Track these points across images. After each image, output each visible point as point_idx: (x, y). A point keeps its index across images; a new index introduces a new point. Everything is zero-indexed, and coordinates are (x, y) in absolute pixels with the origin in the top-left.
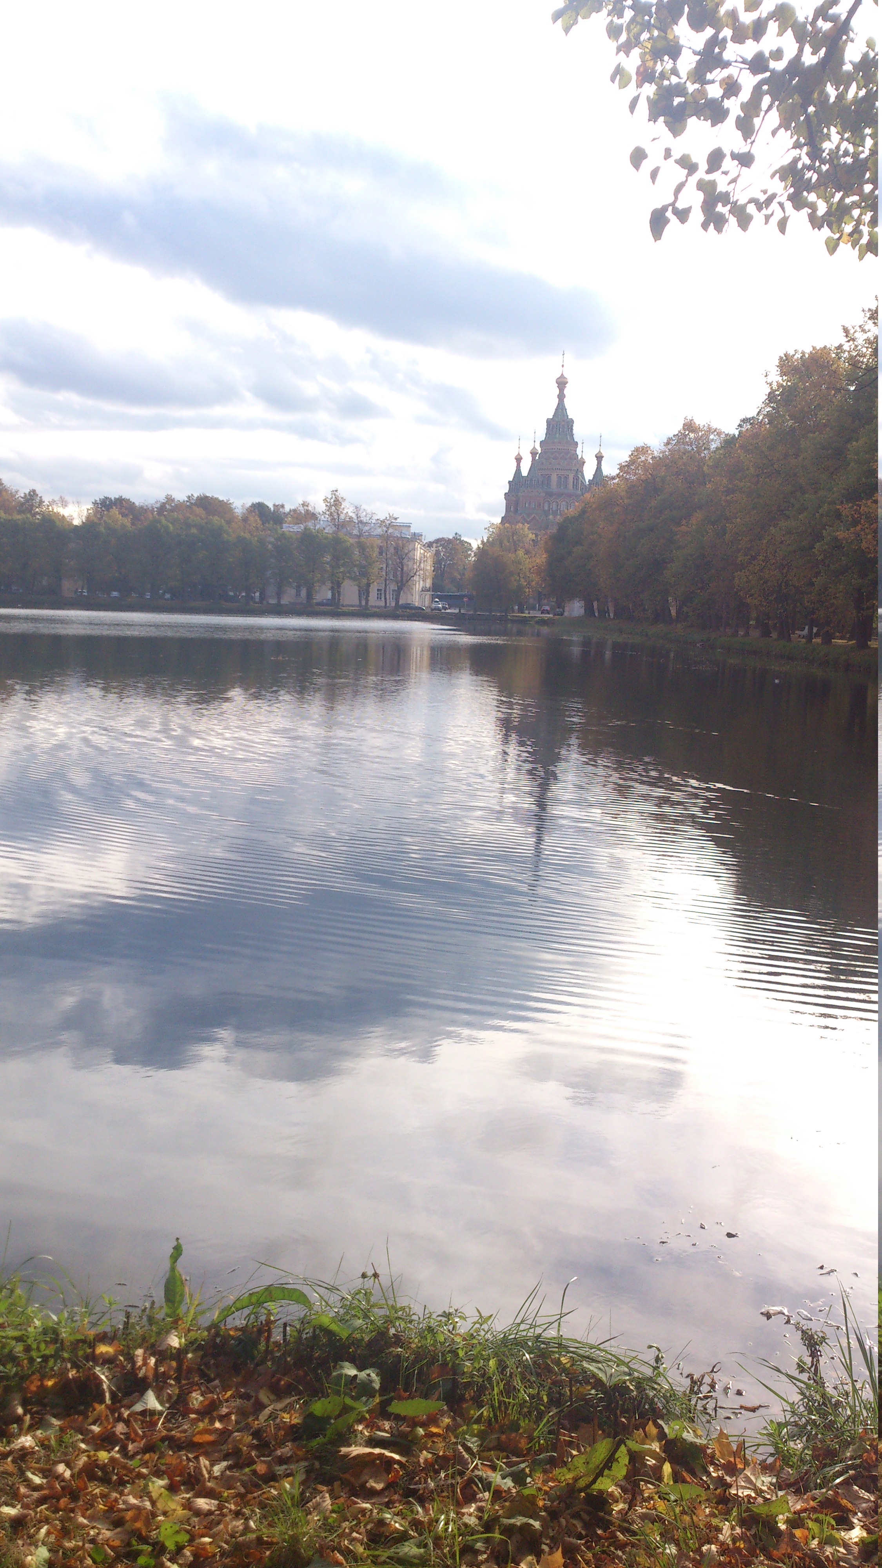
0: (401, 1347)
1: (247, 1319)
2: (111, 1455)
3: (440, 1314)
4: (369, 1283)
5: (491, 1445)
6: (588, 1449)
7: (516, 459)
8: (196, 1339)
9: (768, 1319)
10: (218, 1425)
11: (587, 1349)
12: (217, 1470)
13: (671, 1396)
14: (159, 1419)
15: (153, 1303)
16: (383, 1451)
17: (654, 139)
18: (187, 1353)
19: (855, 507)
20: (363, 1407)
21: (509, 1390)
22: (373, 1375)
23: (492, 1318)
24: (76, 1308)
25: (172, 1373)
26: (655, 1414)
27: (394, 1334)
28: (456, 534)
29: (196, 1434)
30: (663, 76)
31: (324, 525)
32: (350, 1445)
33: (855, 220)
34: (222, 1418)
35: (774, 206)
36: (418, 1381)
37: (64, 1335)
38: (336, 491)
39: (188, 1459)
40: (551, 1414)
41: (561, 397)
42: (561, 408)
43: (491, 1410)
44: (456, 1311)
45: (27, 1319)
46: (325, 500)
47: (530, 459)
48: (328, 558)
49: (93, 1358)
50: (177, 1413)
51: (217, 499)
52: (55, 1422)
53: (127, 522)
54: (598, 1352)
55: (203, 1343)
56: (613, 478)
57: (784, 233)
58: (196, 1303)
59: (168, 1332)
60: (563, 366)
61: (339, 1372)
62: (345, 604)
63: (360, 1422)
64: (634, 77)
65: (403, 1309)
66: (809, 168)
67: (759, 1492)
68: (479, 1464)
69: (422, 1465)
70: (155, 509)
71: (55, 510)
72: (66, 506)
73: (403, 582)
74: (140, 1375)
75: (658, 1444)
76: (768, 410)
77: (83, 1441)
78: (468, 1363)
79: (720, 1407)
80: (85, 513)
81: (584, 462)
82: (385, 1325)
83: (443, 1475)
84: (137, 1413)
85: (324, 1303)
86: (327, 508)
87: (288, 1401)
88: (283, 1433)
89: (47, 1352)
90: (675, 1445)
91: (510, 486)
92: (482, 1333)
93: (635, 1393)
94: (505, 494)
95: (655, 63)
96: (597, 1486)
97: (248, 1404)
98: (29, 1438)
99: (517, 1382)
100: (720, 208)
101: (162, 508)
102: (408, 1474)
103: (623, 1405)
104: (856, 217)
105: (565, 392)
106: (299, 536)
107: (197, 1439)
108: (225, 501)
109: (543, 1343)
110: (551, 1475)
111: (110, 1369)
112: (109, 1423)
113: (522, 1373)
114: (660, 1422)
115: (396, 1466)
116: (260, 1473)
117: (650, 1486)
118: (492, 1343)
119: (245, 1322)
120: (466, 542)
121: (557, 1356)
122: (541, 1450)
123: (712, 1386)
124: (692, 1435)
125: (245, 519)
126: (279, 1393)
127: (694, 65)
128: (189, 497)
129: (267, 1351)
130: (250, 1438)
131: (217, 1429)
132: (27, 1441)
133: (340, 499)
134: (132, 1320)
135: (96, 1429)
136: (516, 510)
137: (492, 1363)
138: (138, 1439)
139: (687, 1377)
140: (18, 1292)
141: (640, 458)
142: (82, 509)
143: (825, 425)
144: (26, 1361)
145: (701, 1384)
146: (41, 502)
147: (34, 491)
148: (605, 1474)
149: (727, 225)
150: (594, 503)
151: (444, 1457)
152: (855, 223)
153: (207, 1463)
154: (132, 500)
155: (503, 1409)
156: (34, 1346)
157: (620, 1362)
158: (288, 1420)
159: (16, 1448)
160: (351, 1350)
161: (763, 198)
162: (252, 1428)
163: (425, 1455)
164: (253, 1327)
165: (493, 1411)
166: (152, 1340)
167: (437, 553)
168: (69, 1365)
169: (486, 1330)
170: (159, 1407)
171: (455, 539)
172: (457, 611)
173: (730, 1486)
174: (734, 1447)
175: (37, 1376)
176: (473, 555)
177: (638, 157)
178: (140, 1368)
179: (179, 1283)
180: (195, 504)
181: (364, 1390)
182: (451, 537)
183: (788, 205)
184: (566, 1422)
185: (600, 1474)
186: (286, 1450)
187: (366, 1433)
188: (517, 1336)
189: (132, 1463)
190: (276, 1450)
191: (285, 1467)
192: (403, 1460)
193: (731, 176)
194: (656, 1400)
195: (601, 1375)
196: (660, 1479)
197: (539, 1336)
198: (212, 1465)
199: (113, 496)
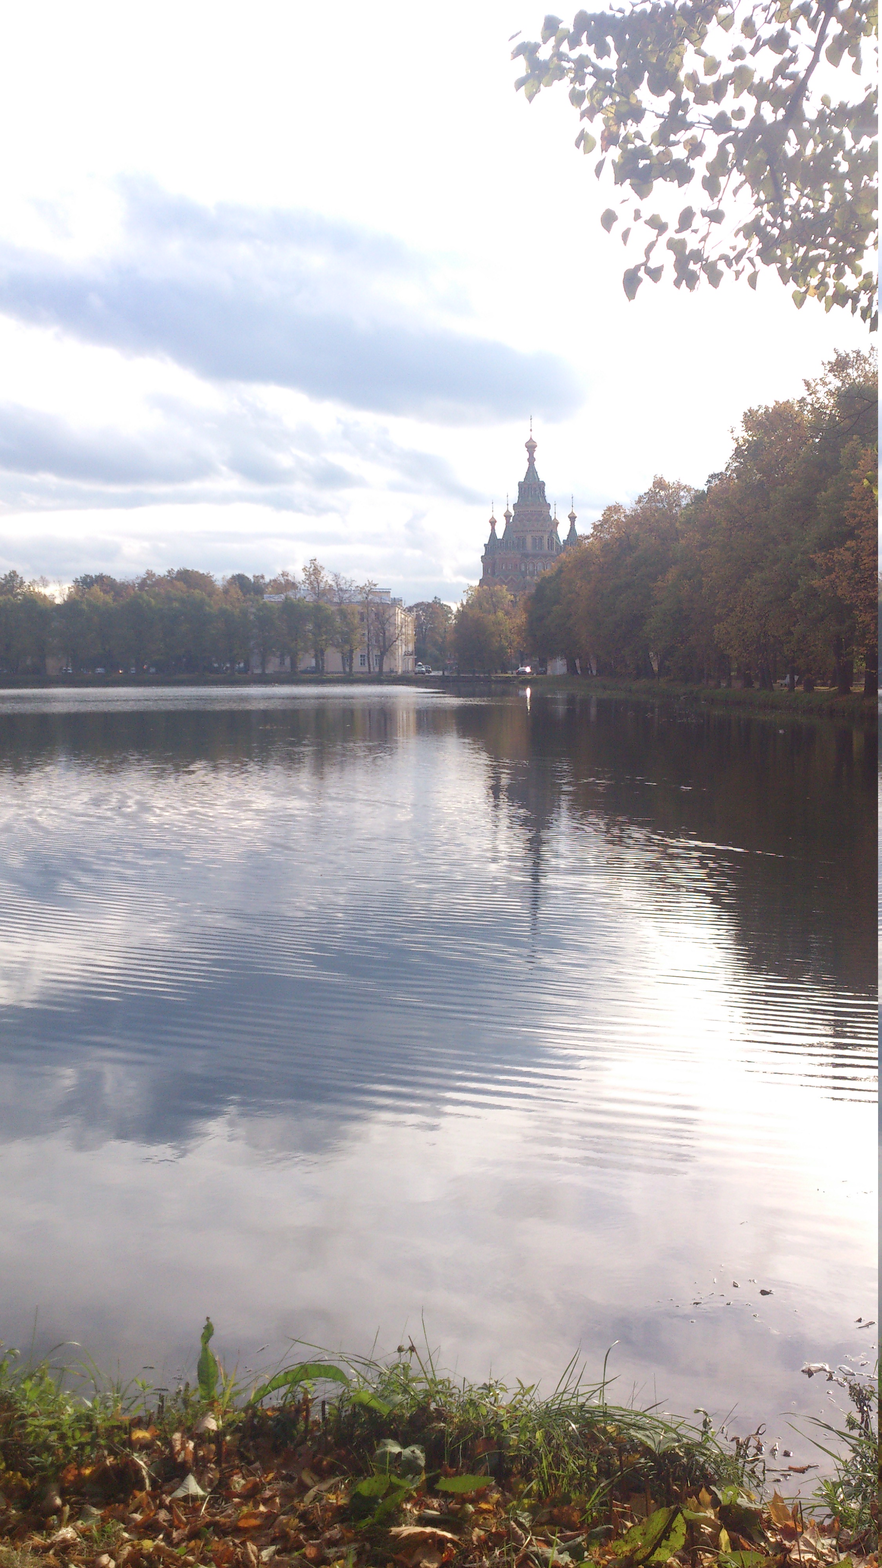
0: (444, 1422)
1: (284, 1398)
2: (155, 1543)
3: (481, 1386)
4: (406, 1357)
5: (543, 1520)
6: (645, 1520)
7: (490, 522)
8: (234, 1421)
9: (810, 1377)
10: (262, 1508)
11: (633, 1417)
12: (265, 1555)
13: (722, 1460)
14: (202, 1505)
15: (187, 1385)
16: (434, 1530)
17: (624, 201)
18: (225, 1436)
19: (828, 556)
20: (412, 1484)
21: (558, 1462)
22: (418, 1452)
23: (534, 1389)
24: (109, 1393)
25: (212, 1457)
26: (707, 1481)
27: (435, 1409)
28: (435, 598)
29: (241, 1519)
30: (627, 140)
31: (304, 593)
32: (400, 1525)
33: (821, 273)
34: (265, 1502)
35: (744, 261)
36: (464, 1456)
37: (98, 1422)
38: (315, 560)
39: (234, 1544)
40: (602, 1485)
41: (531, 460)
42: (531, 472)
43: (541, 1483)
44: (496, 1382)
45: (60, 1407)
46: (304, 569)
47: (504, 522)
48: (310, 626)
49: (129, 1443)
50: (219, 1498)
51: (197, 572)
52: (95, 1511)
53: (109, 598)
54: (644, 1419)
55: (241, 1424)
56: (587, 537)
57: (754, 288)
58: (232, 1383)
59: (204, 1415)
60: (531, 430)
61: (382, 1450)
62: (329, 670)
63: (407, 1500)
64: (599, 142)
65: (442, 1382)
66: (773, 225)
67: (820, 1555)
68: (534, 1540)
69: (476, 1543)
70: (137, 585)
71: (36, 590)
72: (47, 585)
73: (385, 647)
74: (179, 1460)
75: (712, 1511)
76: (735, 465)
77: (126, 1530)
78: (514, 1436)
79: (768, 1470)
80: (67, 592)
81: (558, 523)
82: (426, 1400)
83: (497, 1552)
84: (179, 1499)
85: (361, 1380)
86: (307, 577)
87: (332, 1481)
88: (330, 1514)
89: (83, 1440)
90: (730, 1511)
91: (486, 548)
92: (525, 1404)
93: (685, 1459)
94: (482, 557)
95: (619, 127)
96: (655, 1558)
97: (291, 1486)
98: (70, 1529)
99: (565, 1453)
100: (692, 266)
101: (143, 584)
102: (461, 1552)
103: (674, 1473)
104: (821, 271)
105: (535, 455)
106: (280, 606)
107: (243, 1524)
108: (206, 574)
109: (588, 1412)
110: (607, 1548)
111: (148, 1455)
112: (152, 1510)
113: (568, 1444)
114: (713, 1488)
115: (449, 1545)
116: (309, 1556)
117: (707, 1555)
118: (535, 1414)
119: (282, 1402)
120: (445, 605)
121: (603, 1425)
122: (595, 1523)
123: (759, 1449)
124: (746, 1499)
125: (226, 591)
126: (322, 1474)
127: (657, 128)
128: (169, 572)
129: (306, 1431)
130: (297, 1521)
131: (262, 1513)
132: (67, 1533)
133: (319, 568)
134: (168, 1403)
135: (138, 1517)
136: (493, 573)
137: (539, 1435)
138: (182, 1526)
139: (732, 1440)
140: (48, 1379)
141: (612, 517)
142: (63, 587)
143: (793, 477)
144: (61, 1450)
145: (747, 1448)
146: (22, 583)
147: (14, 572)
148: (662, 1544)
149: (698, 282)
150: (570, 562)
151: (497, 1534)
152: (820, 276)
153: (255, 1548)
154: (113, 577)
155: (553, 1481)
156: (70, 1434)
157: (668, 1429)
158: (335, 1501)
159: (58, 1539)
160: (392, 1427)
161: (732, 254)
162: (298, 1510)
163: (477, 1533)
164: (291, 1406)
165: (543, 1484)
166: (189, 1424)
167: (418, 617)
168: (106, 1453)
169: (529, 1401)
170: (201, 1493)
171: (435, 602)
172: (440, 673)
173: (789, 1551)
174: (790, 1510)
175: (73, 1465)
176: (453, 617)
177: (609, 219)
178: (179, 1453)
179: (212, 1364)
180: (176, 578)
181: (409, 1467)
182: (430, 601)
183: (758, 260)
184: (617, 1493)
185: (658, 1545)
186: (335, 1532)
187: (416, 1512)
188: (561, 1406)
189: (177, 1551)
190: (324, 1532)
191: (335, 1549)
192: (456, 1538)
193: (702, 234)
194: (707, 1465)
195: (649, 1443)
196: (718, 1547)
197: (583, 1405)
198: (260, 1550)
199: (94, 573)
